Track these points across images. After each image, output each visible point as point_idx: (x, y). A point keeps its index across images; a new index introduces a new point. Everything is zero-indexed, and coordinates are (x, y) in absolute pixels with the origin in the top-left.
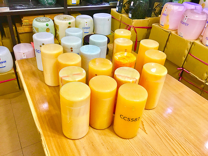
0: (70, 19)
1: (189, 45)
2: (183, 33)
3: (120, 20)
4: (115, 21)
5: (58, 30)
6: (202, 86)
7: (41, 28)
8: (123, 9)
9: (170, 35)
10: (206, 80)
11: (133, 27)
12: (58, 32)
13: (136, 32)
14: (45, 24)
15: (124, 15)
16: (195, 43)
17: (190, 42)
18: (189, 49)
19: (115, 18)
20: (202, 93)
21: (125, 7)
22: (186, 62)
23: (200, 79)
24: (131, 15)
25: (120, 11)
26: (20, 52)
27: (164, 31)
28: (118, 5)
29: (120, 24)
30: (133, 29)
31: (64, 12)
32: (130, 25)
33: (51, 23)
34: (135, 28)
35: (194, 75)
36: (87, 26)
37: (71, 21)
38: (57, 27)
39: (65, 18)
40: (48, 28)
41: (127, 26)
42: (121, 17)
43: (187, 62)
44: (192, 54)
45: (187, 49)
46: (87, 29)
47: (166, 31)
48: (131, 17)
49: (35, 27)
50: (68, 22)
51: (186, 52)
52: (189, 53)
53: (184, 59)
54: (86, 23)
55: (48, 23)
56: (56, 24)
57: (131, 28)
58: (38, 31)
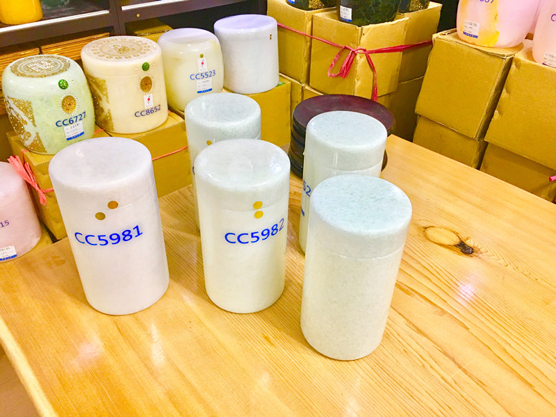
0: (141, 51)
3: (308, 33)
5: (104, 98)
7: (42, 100)
11: (365, 50)
13: (373, 68)
14: (54, 81)
15: (321, 15)
24: (350, 10)
25: (301, 3)
29: (308, 46)
30: (364, 58)
31: (112, 27)
32: (353, 47)
33: (74, 75)
34: (367, 53)
36: (205, 69)
37: (148, 59)
38: (98, 86)
39: (125, 49)
40: (67, 97)
41: (338, 51)
42: (310, 23)
46: (205, 80)
47: (492, 55)
48: (349, 17)
49: (17, 97)
50: (141, 62)
54: (202, 56)
55: (63, 76)
56: (93, 78)
57: (356, 55)
58: (31, 112)
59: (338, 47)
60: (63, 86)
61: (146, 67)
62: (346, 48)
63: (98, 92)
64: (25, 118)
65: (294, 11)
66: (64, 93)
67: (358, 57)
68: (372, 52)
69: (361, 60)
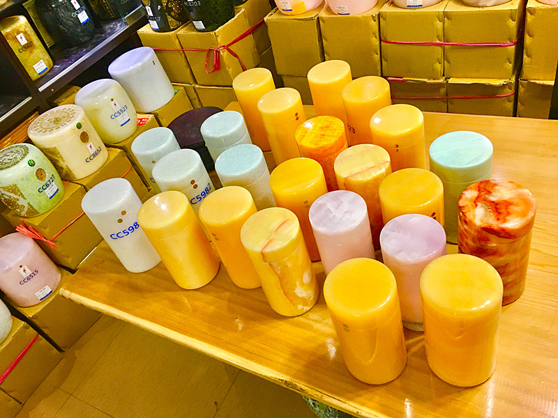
0: (69, 117)
1: (374, 24)
2: (345, 6)
3: (179, 48)
4: (168, 55)
5: (60, 160)
6: (443, 90)
7: (22, 179)
8: (170, 19)
9: (321, 22)
10: (444, 75)
11: (224, 46)
12: (61, 164)
13: (236, 56)
14: (24, 164)
15: (182, 31)
16: (384, 14)
17: (373, 17)
18: (377, 32)
19: (162, 48)
20: (449, 103)
21: (173, 10)
22: (384, 62)
23: (432, 81)
24: (201, 22)
25: (164, 28)
26: (10, 269)
27: (301, 21)
28: (150, 13)
29: (183, 57)
30: (226, 51)
31: (38, 107)
32: (214, 47)
33: (34, 154)
34: (227, 47)
35: (415, 79)
36: (119, 107)
37: (78, 120)
38: (53, 153)
39: (57, 121)
41: (206, 53)
42: (177, 40)
43: (386, 60)
44: (389, 40)
45: (374, 34)
46: (122, 115)
47: (305, 20)
48: (203, 27)
49: (4, 185)
50: (74, 124)
51: (376, 41)
52: (381, 40)
53: (377, 57)
54: (112, 100)
55: (27, 158)
56: (46, 149)
57: (219, 52)
58: (19, 191)
59: (205, 50)
60: (32, 164)
61: (79, 126)
62: (210, 50)
63: (56, 158)
64: (16, 197)
65: (160, 36)
66: (35, 169)
67: (221, 53)
68: (229, 45)
69: (224, 54)
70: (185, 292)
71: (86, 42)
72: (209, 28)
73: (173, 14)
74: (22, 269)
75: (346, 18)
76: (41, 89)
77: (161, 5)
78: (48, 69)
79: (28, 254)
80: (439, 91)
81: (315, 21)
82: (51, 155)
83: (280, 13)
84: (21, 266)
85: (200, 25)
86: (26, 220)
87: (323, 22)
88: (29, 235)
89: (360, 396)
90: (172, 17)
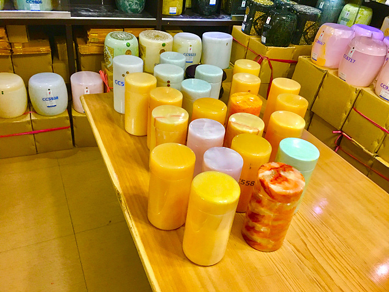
0: (165, 38)
1: (354, 95)
2: (346, 75)
3: (246, 46)
4: (239, 47)
5: (143, 55)
6: (371, 162)
7: (118, 49)
8: (253, 28)
9: (326, 76)
10: (376, 153)
11: (268, 58)
12: (143, 57)
13: (271, 68)
14: (125, 43)
15: (254, 38)
16: (363, 92)
17: (356, 90)
18: (354, 101)
19: (239, 41)
20: (370, 173)
21: (257, 25)
22: (347, 122)
23: (367, 151)
25: (247, 31)
26: (82, 85)
27: (317, 69)
28: (245, 20)
29: (245, 52)
30: (267, 62)
31: (156, 26)
32: (262, 55)
33: (133, 42)
34: (269, 60)
35: (358, 143)
36: (191, 52)
37: (166, 42)
38: (143, 49)
39: (158, 36)
40: (129, 50)
41: (256, 56)
42: (248, 41)
43: (349, 121)
44: (357, 109)
45: (351, 101)
46: (190, 57)
47: (319, 69)
48: (264, 42)
49: (109, 46)
50: (162, 42)
51: (349, 106)
52: (353, 107)
53: (345, 116)
54: (191, 46)
55: (129, 41)
56: (141, 45)
57: (263, 59)
58: (113, 53)
59: (257, 54)
60: (128, 45)
61: (164, 45)
62: (259, 55)
63: (142, 52)
64: (110, 55)
65: (242, 34)
67: (264, 61)
68: (272, 60)
70: (124, 132)
71: (205, 15)
72: (267, 44)
73: (256, 27)
74: (87, 90)
75: (342, 82)
76: (163, 19)
77: (253, 19)
78: (176, 14)
79: (95, 85)
80: (368, 161)
81: (324, 73)
82: (141, 50)
83: (311, 60)
84: (87, 88)
85: (264, 39)
86: (107, 71)
87: (328, 76)
88: (102, 78)
89: (141, 223)
90: (255, 28)
